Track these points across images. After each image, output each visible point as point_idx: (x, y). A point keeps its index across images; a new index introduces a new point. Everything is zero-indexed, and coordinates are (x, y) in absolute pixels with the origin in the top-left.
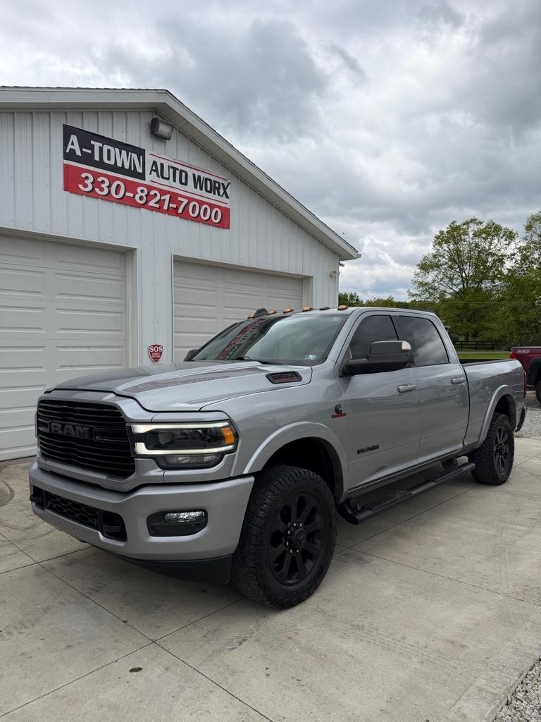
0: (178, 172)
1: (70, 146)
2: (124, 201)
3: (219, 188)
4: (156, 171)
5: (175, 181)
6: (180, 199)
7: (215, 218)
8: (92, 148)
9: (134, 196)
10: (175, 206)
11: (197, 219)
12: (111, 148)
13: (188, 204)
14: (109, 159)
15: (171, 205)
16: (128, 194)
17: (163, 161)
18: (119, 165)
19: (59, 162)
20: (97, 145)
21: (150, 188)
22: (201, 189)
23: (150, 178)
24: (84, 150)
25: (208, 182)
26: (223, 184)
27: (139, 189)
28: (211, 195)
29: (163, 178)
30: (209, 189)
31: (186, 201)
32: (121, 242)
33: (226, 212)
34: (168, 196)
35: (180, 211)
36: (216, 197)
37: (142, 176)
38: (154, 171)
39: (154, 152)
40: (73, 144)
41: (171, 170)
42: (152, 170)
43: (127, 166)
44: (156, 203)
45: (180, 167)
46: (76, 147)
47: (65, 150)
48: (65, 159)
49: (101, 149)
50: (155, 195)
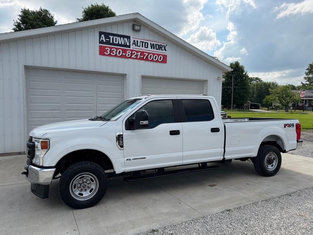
0: (144, 43)
1: (101, 39)
2: (122, 56)
3: (162, 47)
4: (135, 44)
5: (142, 47)
6: (144, 53)
7: (160, 60)
8: (110, 38)
9: (126, 55)
10: (142, 56)
11: (152, 60)
12: (117, 38)
13: (148, 55)
14: (116, 41)
15: (141, 56)
16: (123, 54)
17: (138, 40)
18: (120, 43)
19: (98, 45)
20: (111, 37)
21: (132, 51)
22: (154, 49)
23: (133, 47)
24: (107, 39)
25: (157, 46)
26: (164, 46)
27: (128, 52)
28: (159, 51)
29: (138, 46)
30: (157, 48)
31: (147, 54)
32: (121, 72)
33: (165, 57)
34: (140, 53)
35: (145, 58)
36: (161, 51)
37: (129, 47)
38: (134, 44)
39: (134, 37)
40: (102, 38)
41: (141, 43)
42: (133, 44)
43: (123, 43)
44: (135, 56)
45: (145, 41)
46: (104, 39)
47: (99, 40)
48: (100, 43)
49: (113, 38)
50: (134, 53)
